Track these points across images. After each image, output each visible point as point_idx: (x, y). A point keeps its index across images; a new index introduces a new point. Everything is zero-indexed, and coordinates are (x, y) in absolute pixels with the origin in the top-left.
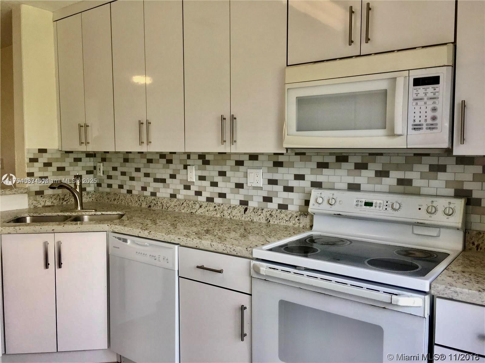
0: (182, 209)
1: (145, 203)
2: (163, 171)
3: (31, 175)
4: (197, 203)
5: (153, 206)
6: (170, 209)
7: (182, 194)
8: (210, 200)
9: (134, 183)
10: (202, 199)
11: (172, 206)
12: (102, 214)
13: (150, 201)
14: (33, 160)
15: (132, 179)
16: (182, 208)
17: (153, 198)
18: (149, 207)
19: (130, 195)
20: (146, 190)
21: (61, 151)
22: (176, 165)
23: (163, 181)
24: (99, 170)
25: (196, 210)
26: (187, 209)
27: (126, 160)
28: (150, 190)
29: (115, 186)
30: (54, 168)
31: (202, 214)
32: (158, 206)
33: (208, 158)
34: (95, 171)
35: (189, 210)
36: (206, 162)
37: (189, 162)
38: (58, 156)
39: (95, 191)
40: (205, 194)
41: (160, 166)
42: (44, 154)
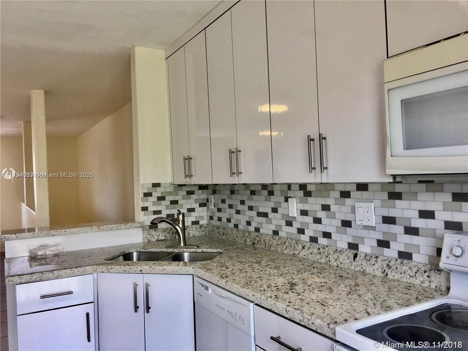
0: (284, 249)
1: (250, 240)
2: (265, 204)
3: (145, 209)
4: (299, 243)
5: (257, 244)
6: (272, 249)
7: (285, 231)
8: (314, 240)
9: (239, 217)
10: (305, 238)
11: (274, 245)
12: (202, 252)
13: (254, 238)
14: (147, 195)
15: (238, 212)
16: (285, 247)
17: (257, 234)
18: (253, 244)
19: (236, 230)
20: (251, 225)
21: (173, 184)
22: (278, 198)
23: (265, 215)
24: (211, 202)
25: (298, 252)
26: (290, 250)
27: (233, 192)
28: (254, 225)
29: (224, 220)
30: (167, 202)
31: (305, 257)
32: (261, 243)
33: (309, 188)
34: (207, 203)
35: (291, 251)
36: (308, 194)
37: (290, 194)
38: (171, 189)
39: (208, 225)
40: (309, 233)
41: (262, 198)
42: (158, 188)
